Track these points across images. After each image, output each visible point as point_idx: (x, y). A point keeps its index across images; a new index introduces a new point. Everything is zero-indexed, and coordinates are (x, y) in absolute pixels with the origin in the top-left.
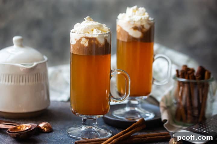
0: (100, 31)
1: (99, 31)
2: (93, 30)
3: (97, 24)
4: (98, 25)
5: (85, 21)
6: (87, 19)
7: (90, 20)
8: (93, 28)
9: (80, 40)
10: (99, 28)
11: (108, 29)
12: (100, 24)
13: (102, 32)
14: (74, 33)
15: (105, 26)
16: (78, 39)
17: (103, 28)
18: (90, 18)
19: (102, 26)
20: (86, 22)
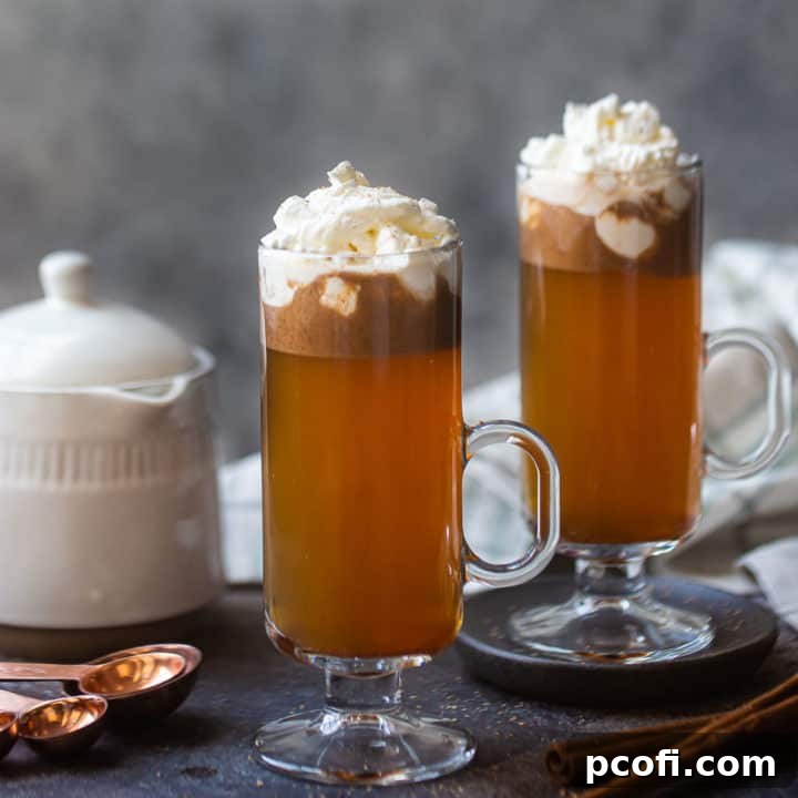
0: (413, 239)
1: (407, 236)
2: (372, 233)
3: (391, 199)
4: (400, 206)
5: (330, 185)
6: (340, 177)
7: (356, 184)
8: (376, 221)
9: (317, 286)
10: (404, 222)
11: (446, 226)
12: (406, 200)
13: (420, 243)
14: (284, 249)
15: (429, 209)
16: (306, 279)
17: (423, 220)
18: (351, 173)
19: (418, 207)
20: (337, 194)
